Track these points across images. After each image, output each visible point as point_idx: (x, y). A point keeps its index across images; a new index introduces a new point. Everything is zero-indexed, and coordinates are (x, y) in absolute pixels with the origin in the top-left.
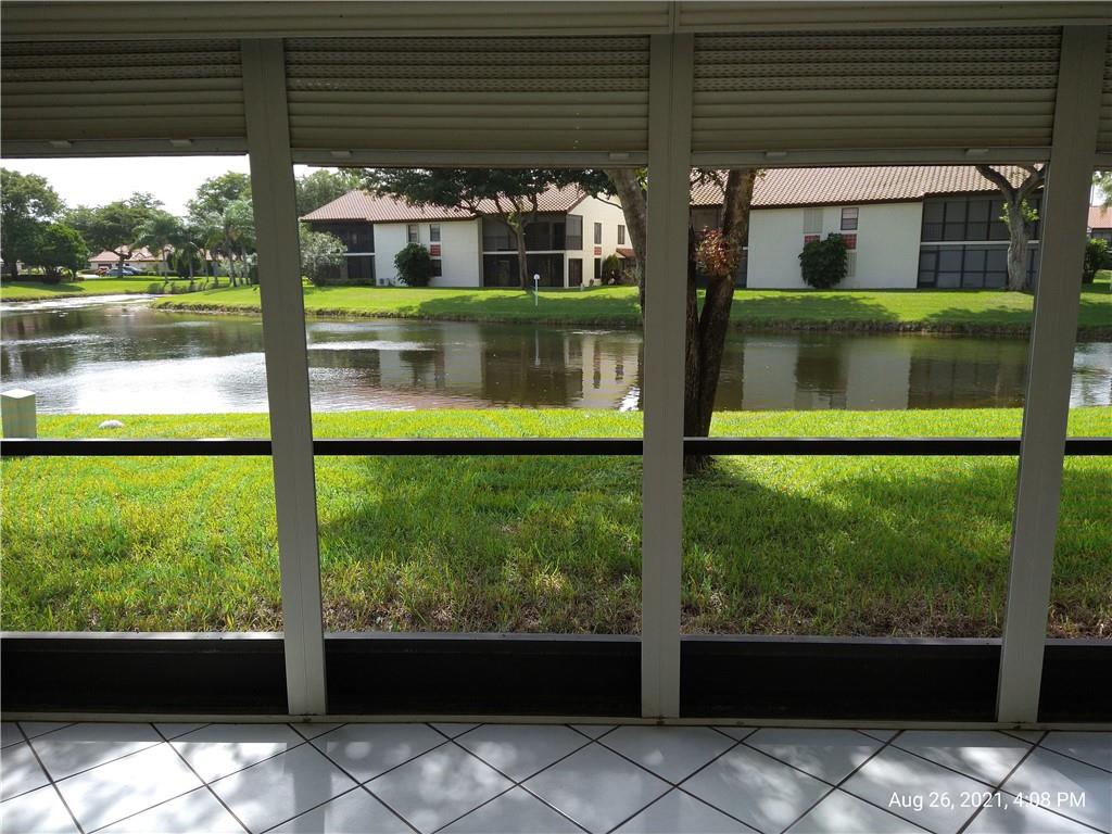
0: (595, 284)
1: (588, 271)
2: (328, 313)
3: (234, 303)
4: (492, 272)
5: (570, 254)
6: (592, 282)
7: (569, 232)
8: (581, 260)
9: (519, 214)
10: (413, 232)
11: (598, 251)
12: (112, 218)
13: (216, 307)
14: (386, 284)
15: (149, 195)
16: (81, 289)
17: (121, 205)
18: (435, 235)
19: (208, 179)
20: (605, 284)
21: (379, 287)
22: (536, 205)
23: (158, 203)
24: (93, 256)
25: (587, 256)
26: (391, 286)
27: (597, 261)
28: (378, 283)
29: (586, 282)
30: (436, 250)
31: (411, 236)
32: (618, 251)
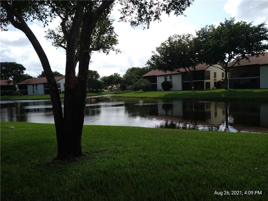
0: (214, 88)
1: (212, 85)
2: (143, 98)
3: (125, 96)
4: (185, 86)
5: (206, 81)
6: (213, 88)
7: (206, 75)
8: (210, 82)
9: (191, 72)
10: (166, 78)
11: (215, 80)
12: (110, 78)
13: (122, 97)
14: (159, 90)
15: (117, 73)
16: (102, 93)
17: (112, 76)
18: (171, 78)
19: (128, 69)
20: (218, 88)
21: (158, 91)
22: (195, 69)
23: (119, 75)
24: (108, 87)
25: (212, 81)
26: (160, 91)
27: (215, 83)
28: (158, 90)
29: (211, 88)
30: (171, 82)
31: (165, 79)
32: (222, 79)
